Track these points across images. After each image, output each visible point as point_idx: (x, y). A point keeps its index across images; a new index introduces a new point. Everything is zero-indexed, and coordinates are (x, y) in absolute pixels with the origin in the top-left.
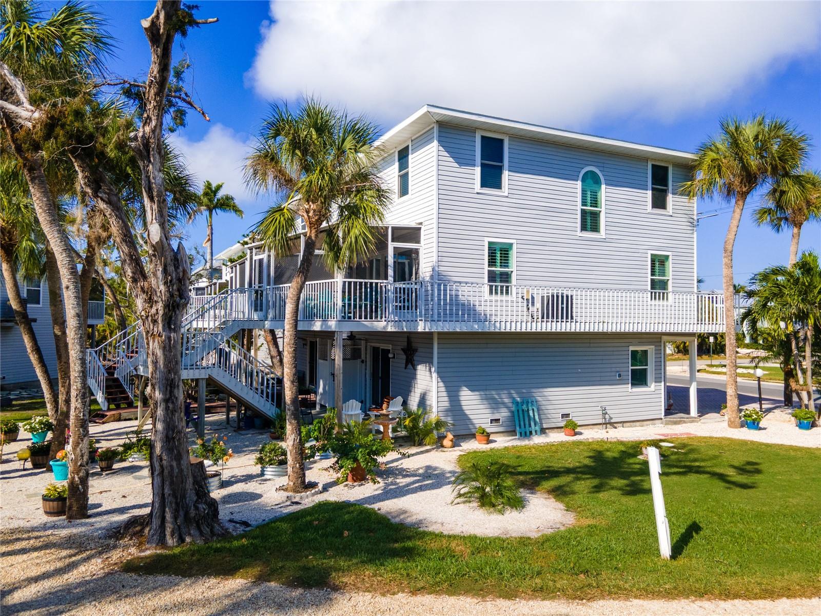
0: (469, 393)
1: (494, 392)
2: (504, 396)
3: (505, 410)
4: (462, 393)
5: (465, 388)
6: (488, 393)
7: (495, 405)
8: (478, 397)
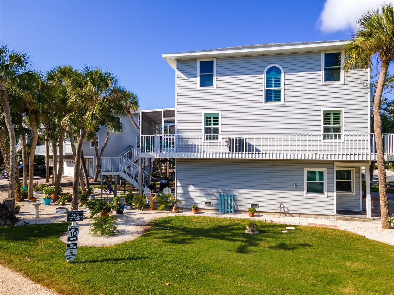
0: (194, 188)
1: (207, 189)
2: (213, 191)
3: (215, 198)
4: (190, 188)
5: (191, 186)
6: (204, 189)
7: (208, 195)
8: (199, 191)
